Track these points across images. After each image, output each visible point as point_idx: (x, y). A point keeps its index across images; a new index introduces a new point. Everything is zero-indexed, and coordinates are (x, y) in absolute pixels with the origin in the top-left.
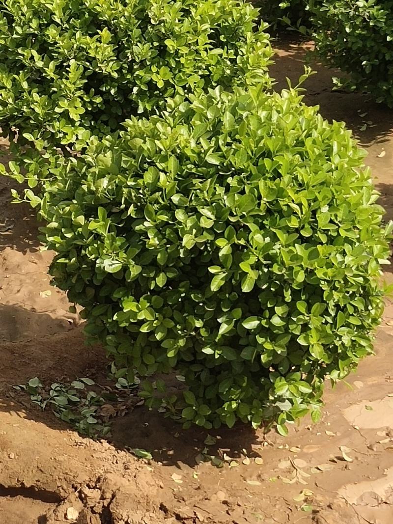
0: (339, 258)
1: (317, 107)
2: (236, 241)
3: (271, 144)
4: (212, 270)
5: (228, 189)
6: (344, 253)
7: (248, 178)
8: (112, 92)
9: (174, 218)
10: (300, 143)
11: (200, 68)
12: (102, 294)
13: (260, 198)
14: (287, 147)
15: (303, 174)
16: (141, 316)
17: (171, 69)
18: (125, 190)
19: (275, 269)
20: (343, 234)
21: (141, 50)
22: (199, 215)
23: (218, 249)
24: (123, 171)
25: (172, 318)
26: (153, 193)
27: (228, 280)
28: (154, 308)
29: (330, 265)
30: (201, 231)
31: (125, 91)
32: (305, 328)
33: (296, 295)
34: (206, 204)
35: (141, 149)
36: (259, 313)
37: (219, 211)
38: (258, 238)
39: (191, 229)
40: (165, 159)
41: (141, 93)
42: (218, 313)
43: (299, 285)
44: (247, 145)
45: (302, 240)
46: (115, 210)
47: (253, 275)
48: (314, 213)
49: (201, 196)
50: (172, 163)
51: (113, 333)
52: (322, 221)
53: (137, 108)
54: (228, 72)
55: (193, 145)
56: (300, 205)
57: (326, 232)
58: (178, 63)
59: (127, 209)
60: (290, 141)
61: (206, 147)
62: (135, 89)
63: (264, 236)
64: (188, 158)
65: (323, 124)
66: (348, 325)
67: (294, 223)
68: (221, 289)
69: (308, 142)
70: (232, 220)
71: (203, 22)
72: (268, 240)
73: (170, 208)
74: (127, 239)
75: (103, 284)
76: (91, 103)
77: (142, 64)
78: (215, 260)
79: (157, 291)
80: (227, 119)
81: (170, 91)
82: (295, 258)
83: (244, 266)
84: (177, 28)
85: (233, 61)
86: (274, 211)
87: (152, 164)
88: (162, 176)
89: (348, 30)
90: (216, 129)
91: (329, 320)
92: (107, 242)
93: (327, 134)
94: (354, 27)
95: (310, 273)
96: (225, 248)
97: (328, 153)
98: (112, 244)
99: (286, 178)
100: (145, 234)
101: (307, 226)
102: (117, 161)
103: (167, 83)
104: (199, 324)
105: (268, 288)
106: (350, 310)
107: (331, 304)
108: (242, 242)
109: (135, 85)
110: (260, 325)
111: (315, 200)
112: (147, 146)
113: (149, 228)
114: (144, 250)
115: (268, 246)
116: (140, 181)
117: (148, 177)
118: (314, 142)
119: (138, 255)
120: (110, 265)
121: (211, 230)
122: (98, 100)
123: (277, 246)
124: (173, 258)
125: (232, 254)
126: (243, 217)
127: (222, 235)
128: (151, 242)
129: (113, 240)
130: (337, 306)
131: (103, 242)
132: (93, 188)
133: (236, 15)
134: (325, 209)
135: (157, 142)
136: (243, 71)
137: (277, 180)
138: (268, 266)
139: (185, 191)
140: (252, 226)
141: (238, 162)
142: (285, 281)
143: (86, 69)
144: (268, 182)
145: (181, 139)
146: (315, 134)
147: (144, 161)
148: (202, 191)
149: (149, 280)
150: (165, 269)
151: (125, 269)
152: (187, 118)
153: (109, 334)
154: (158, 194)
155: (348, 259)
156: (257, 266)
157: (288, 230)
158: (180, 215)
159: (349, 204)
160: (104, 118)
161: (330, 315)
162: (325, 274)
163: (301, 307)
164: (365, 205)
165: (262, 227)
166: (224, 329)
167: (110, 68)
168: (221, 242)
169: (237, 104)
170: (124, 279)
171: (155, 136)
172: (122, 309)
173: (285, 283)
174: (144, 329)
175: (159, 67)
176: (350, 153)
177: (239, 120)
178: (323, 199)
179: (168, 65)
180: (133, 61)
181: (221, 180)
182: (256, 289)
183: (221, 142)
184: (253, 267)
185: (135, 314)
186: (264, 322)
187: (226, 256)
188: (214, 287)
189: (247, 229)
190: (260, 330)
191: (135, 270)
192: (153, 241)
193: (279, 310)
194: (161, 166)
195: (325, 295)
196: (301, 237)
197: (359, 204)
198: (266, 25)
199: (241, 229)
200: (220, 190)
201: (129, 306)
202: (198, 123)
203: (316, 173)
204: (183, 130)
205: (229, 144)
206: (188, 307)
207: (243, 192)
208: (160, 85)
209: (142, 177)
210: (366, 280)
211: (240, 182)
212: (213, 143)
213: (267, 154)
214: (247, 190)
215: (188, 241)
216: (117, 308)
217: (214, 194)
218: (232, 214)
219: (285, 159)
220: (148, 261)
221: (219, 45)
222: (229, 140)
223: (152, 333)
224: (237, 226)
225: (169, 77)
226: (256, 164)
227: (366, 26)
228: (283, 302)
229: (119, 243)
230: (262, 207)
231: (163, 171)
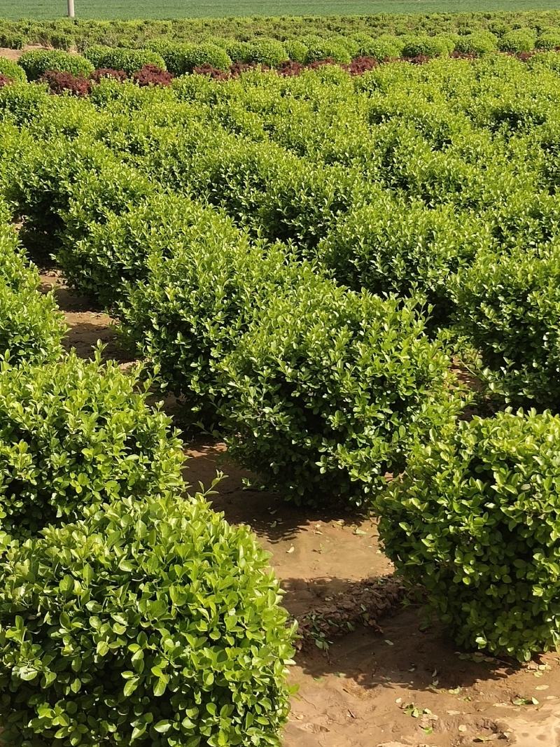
0: (247, 659)
1: (223, 513)
2: (148, 647)
3: (180, 551)
4: (125, 675)
5: (140, 595)
6: (251, 655)
7: (159, 584)
8: (33, 497)
9: (88, 626)
10: (208, 548)
11: (117, 473)
12: (18, 701)
13: (170, 603)
14: (196, 554)
15: (211, 579)
16: (56, 723)
17: (89, 476)
18: (42, 598)
19: (185, 673)
20: (250, 636)
21: (57, 459)
22: (113, 622)
23: (132, 654)
24: (39, 579)
25: (86, 724)
26: (68, 600)
27: (140, 685)
28: (68, 714)
29: (238, 667)
30: (114, 637)
31: (44, 496)
32: (215, 729)
33: (206, 698)
34: (120, 610)
35: (57, 558)
36: (170, 716)
37: (132, 617)
38: (169, 643)
39: (105, 635)
40: (80, 567)
41: (59, 498)
42: (131, 717)
43: (209, 687)
44: (158, 553)
45: (211, 643)
46: (32, 617)
47: (164, 680)
48: (222, 616)
49: (113, 601)
50: (87, 571)
51: (28, 740)
52: (230, 624)
53: (56, 513)
54: (143, 477)
55: (107, 553)
56: (209, 609)
57: (233, 635)
58: (95, 469)
59: (43, 616)
60: (199, 547)
61: (119, 555)
62: (54, 495)
63: (174, 641)
64: (102, 566)
65: (229, 530)
66: (256, 725)
67: (203, 627)
68: (134, 694)
69: (216, 548)
70: (144, 625)
71: (118, 431)
72: (178, 644)
73: (84, 616)
74: (43, 646)
75: (19, 690)
76: (13, 507)
77: (61, 472)
78: (127, 666)
79: (72, 697)
80: (140, 527)
81: (88, 496)
82: (204, 661)
83: (156, 671)
84: (93, 438)
85: (148, 466)
86: (184, 616)
87: (68, 572)
88: (77, 583)
89: (256, 435)
90: (129, 538)
91: (238, 721)
92: (23, 650)
93: (233, 539)
94: (262, 432)
95: (219, 676)
96: (137, 654)
97: (234, 558)
98: (28, 652)
99: (196, 583)
100: (60, 640)
101: (215, 629)
102: (34, 569)
103: (85, 489)
104: (112, 729)
105: (179, 691)
106: (258, 710)
107: (240, 705)
108: (153, 647)
109: (54, 491)
110: (171, 728)
111: (223, 604)
112: (63, 555)
113: (63, 635)
114: (59, 656)
115: (179, 650)
116: (56, 589)
117: (64, 585)
118: (222, 548)
119: (53, 662)
120: (26, 673)
121: (124, 637)
122: (19, 505)
123: (187, 649)
124: (87, 664)
125: (144, 659)
126: (154, 622)
127: (134, 641)
128: (66, 649)
129: (29, 648)
130: (245, 706)
131: (19, 650)
132: (10, 596)
133: (150, 423)
134: (232, 612)
135: (72, 551)
136: (157, 476)
137: (188, 585)
138: (178, 670)
139: (99, 596)
140: (164, 632)
141: (149, 568)
142: (195, 684)
143: (6, 477)
144: (179, 588)
145: (96, 547)
146: (222, 539)
147: (59, 569)
148: (115, 598)
149: (64, 686)
150: (80, 675)
151: (41, 676)
152: (102, 526)
153: (24, 740)
154: (73, 602)
155: (255, 661)
156: (168, 670)
157: (197, 634)
158: (94, 622)
159: (254, 607)
160: (26, 522)
161: (239, 716)
162: (233, 676)
163: (211, 709)
164: (270, 608)
165: (173, 631)
166: (136, 733)
167: (29, 476)
168: (133, 648)
169: (148, 512)
170: (39, 686)
171: (71, 544)
172: (37, 716)
173: (195, 685)
174: (59, 735)
175: (77, 474)
176: (255, 556)
177: (151, 528)
178: (230, 603)
179: (86, 471)
180: (52, 468)
181: (134, 587)
182: (168, 692)
183: (133, 550)
184: (164, 671)
185: (49, 721)
186: (175, 725)
187: (138, 661)
188: (127, 692)
189: (158, 635)
190: (172, 733)
191: (50, 678)
192: (68, 648)
193: (190, 713)
194: (76, 573)
195: (234, 696)
196: (210, 640)
197: (264, 606)
198: (179, 431)
199: (152, 635)
200: (132, 597)
201: (44, 713)
202: (112, 531)
203: (224, 577)
204: (98, 539)
205: (141, 551)
206: (101, 712)
207: (154, 598)
208: (79, 490)
209: (57, 585)
210: (272, 680)
211: (152, 588)
212: (126, 551)
213: (178, 560)
214: (158, 596)
215: (102, 648)
216: (33, 714)
217: (127, 601)
218: (143, 620)
219: (194, 565)
220: (63, 667)
221: (137, 451)
222: (141, 547)
223: (66, 739)
224: (149, 631)
225: (87, 483)
226: (167, 570)
227: (273, 431)
228: (194, 705)
229: (34, 650)
230: (173, 611)
231: (79, 579)
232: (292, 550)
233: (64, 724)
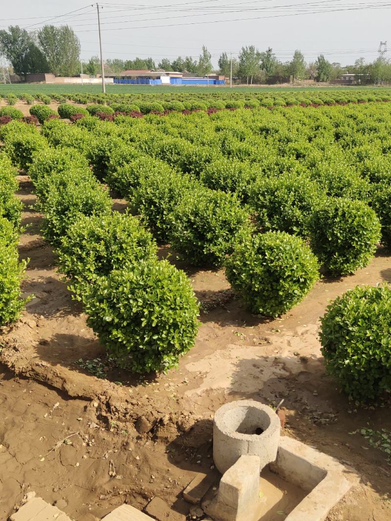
0: (184, 314)
1: (175, 265)
2: (150, 309)
3: (160, 278)
4: (142, 320)
5: (147, 292)
6: (185, 313)
7: (153, 289)
8: (105, 261)
9: (129, 302)
10: (170, 277)
11: (134, 253)
12: (105, 329)
13: (157, 295)
14: (166, 279)
15: (171, 287)
16: (119, 336)
17: (124, 254)
18: (113, 294)
19: (163, 318)
20: (185, 306)
21: (114, 248)
22: (138, 301)
23: (144, 312)
24: (111, 287)
25: (129, 336)
26: (122, 294)
27: (148, 323)
28: (123, 333)
29: (181, 317)
30: (138, 306)
31: (109, 261)
32: (173, 338)
33: (170, 327)
34: (140, 297)
35: (118, 280)
36: (158, 333)
37: (144, 300)
38: (157, 308)
39: (135, 305)
40: (126, 283)
41: (114, 261)
42: (144, 334)
43: (171, 323)
44: (153, 278)
45: (172, 309)
46: (109, 300)
47: (156, 321)
48: (175, 300)
49: (138, 295)
50: (128, 284)
51: (109, 342)
52: (178, 303)
53: (113, 267)
54: (143, 254)
55: (135, 278)
56: (171, 297)
57: (179, 306)
58: (127, 252)
59: (113, 300)
60: (167, 276)
61: (139, 279)
62: (112, 261)
63: (159, 308)
64: (133, 283)
65: (176, 271)
66: (187, 336)
67: (169, 303)
68: (145, 326)
69: (172, 277)
70: (149, 302)
71: (135, 238)
72: (160, 309)
73: (128, 299)
74: (114, 310)
75: (105, 325)
76: (98, 265)
77: (115, 252)
78: (143, 316)
79: (124, 327)
80: (146, 269)
81: (124, 261)
82: (170, 314)
83: (153, 318)
84: (126, 240)
85: (145, 251)
86: (163, 299)
87: (122, 285)
88: (125, 288)
89: (181, 241)
90: (142, 273)
91: (181, 335)
92: (107, 311)
93: (178, 274)
94: (183, 240)
95: (174, 319)
96: (146, 312)
97: (179, 280)
98: (108, 312)
99: (166, 288)
100: (119, 308)
101: (173, 304)
102: (109, 284)
103: (123, 258)
104: (138, 338)
105: (161, 325)
106: (188, 331)
107: (182, 329)
108: (152, 310)
109: (112, 259)
110: (158, 338)
111: (175, 295)
112: (120, 279)
113: (120, 306)
114: (120, 313)
115: (161, 311)
116: (118, 291)
117: (121, 289)
118: (174, 277)
119: (117, 315)
120: (108, 319)
121: (141, 306)
122: (100, 264)
123: (163, 311)
124: (129, 316)
125: (149, 314)
126: (152, 301)
127: (145, 308)
128: (122, 311)
129: (109, 311)
130: (183, 330)
131: (105, 311)
132: (102, 293)
133: (145, 236)
134: (178, 298)
135: (123, 278)
136: (148, 254)
137: (163, 289)
138: (160, 318)
139: (133, 293)
140: (155, 304)
141: (150, 283)
142: (166, 322)
143: (96, 254)
144: (160, 290)
145: (131, 277)
146: (174, 274)
147: (119, 284)
148: (138, 293)
149: (121, 323)
150: (126, 320)
151: (113, 320)
152: (133, 269)
153: (107, 342)
154: (124, 295)
155: (187, 315)
156: (157, 318)
157: (167, 305)
158: (131, 301)
159: (186, 296)
160: (102, 270)
161: (181, 333)
162: (179, 320)
163: (172, 331)
164: (191, 297)
165: (158, 305)
166: (146, 339)
167: (104, 254)
168: (145, 310)
169: (149, 265)
170: (113, 323)
171: (122, 275)
172: (112, 334)
173: (166, 323)
174: (120, 340)
175: (120, 253)
176: (186, 280)
177: (150, 270)
178: (178, 295)
179: (123, 252)
180: (112, 251)
181: (145, 290)
182: (157, 325)
183: (144, 277)
184: (155, 318)
185: (117, 335)
186: (159, 336)
187: (147, 315)
188: (143, 325)
189: (153, 306)
190: (158, 339)
191: (116, 320)
192: (122, 310)
193: (165, 332)
194: (125, 285)
195: (180, 326)
196: (171, 307)
197: (189, 296)
198: (155, 239)
199: (152, 306)
200: (144, 293)
201: (115, 332)
202: (136, 271)
203: (175, 287)
204: (131, 273)
205: (146, 278)
206: (134, 332)
207: (152, 293)
208: (121, 259)
209: (118, 289)
210: (193, 321)
211: (151, 290)
212: (141, 278)
213: (159, 281)
214: (153, 293)
215: (134, 310)
216: (110, 333)
217: (142, 294)
218: (148, 301)
219: (165, 282)
220: (120, 317)
221: (140, 246)
222: (147, 276)
223: (122, 342)
224: (150, 304)
225: (124, 256)
226: (156, 284)
227: (187, 240)
228: (166, 329)
229: (111, 311)
230: (158, 298)
231: (125, 287)
232: (194, 281)
233: (122, 336)
